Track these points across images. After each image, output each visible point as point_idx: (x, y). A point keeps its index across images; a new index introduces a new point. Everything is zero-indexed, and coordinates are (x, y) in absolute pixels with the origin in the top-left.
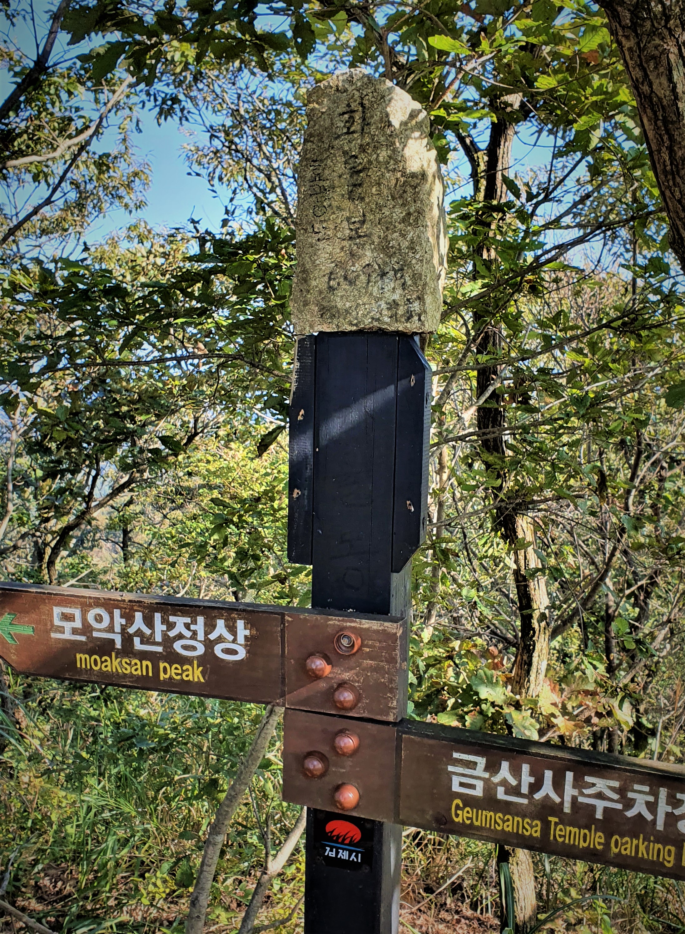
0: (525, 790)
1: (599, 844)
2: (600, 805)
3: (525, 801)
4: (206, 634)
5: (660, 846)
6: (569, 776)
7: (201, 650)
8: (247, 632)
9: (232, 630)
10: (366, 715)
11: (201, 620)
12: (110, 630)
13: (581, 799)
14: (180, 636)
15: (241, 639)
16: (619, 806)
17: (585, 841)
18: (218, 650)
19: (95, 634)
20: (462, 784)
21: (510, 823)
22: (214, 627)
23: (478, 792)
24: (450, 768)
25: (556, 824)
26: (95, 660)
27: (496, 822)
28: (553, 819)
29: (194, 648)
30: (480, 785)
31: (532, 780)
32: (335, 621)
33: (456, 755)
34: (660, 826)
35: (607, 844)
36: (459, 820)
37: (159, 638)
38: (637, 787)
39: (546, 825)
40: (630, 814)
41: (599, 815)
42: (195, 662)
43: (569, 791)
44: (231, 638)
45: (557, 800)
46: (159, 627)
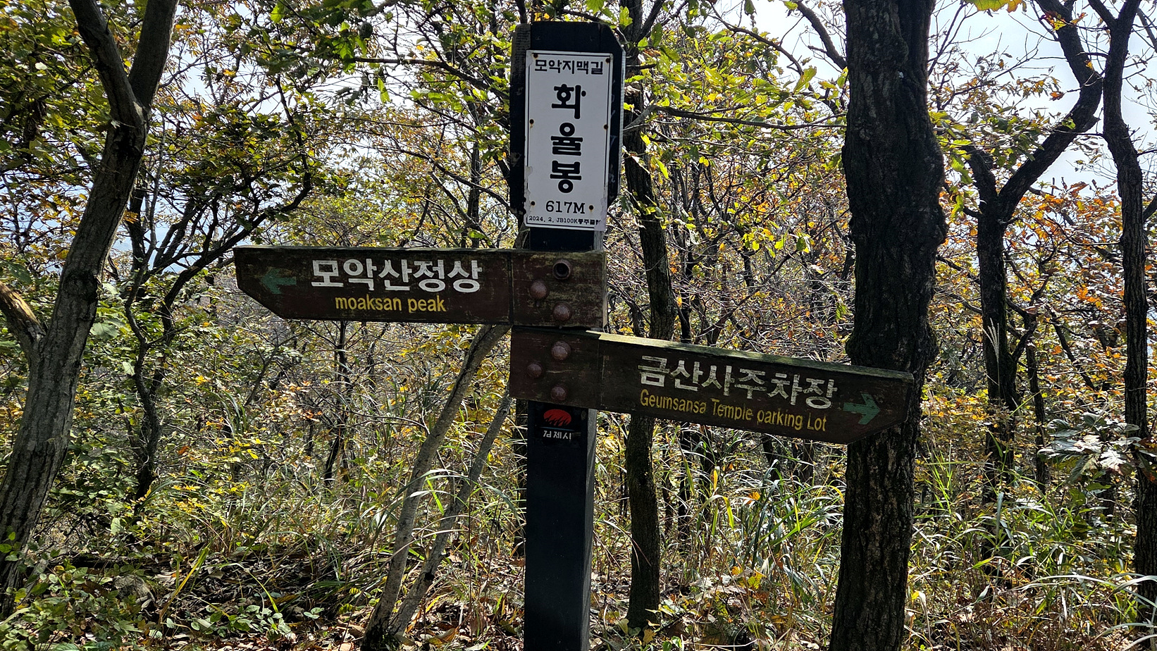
0: (695, 380)
1: (748, 416)
2: (750, 389)
3: (696, 389)
4: (446, 273)
5: (792, 416)
6: (729, 369)
7: (442, 286)
8: (480, 270)
9: (468, 268)
11: (441, 263)
13: (737, 385)
14: (424, 277)
15: (475, 276)
16: (764, 390)
17: (738, 416)
18: (456, 285)
19: (351, 281)
20: (648, 379)
21: (684, 404)
22: (452, 268)
23: (661, 383)
24: (641, 367)
25: (718, 404)
26: (352, 301)
27: (673, 404)
28: (715, 401)
29: (436, 286)
30: (662, 378)
31: (701, 373)
32: (551, 255)
34: (793, 402)
35: (754, 416)
36: (645, 404)
37: (406, 279)
40: (772, 394)
41: (749, 397)
42: (438, 296)
43: (729, 379)
44: (467, 274)
45: (719, 386)
46: (406, 271)
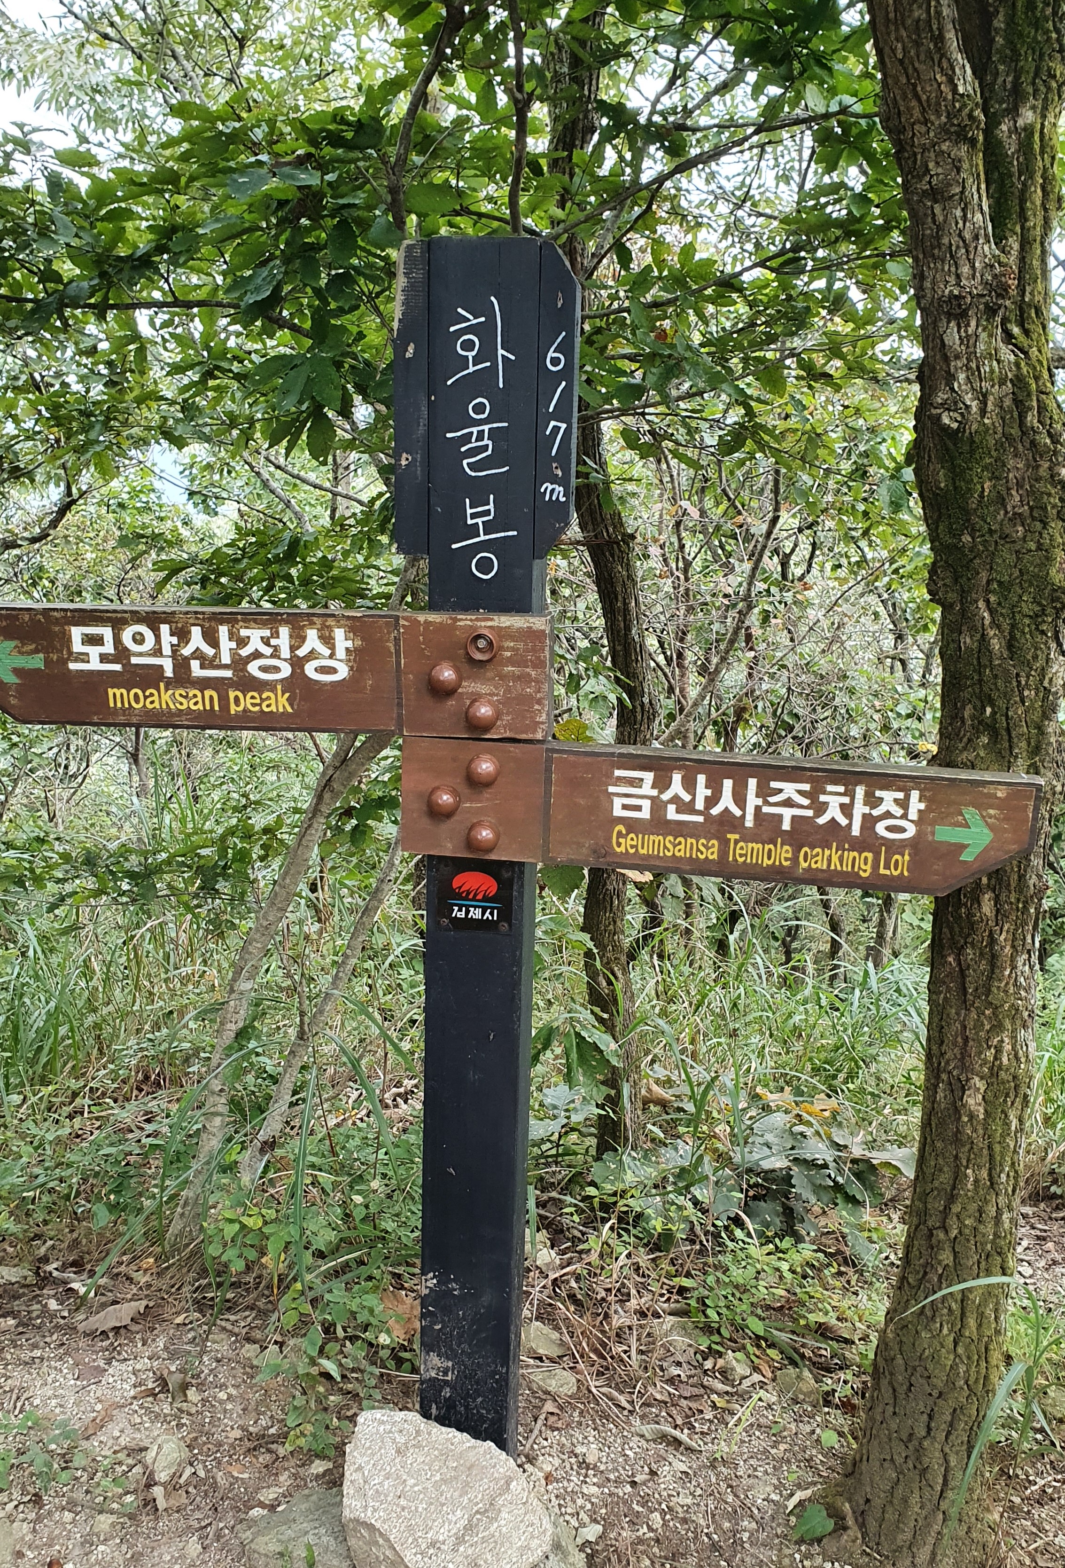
0: (700, 805)
1: (786, 859)
3: (700, 819)
5: (856, 854)
6: (752, 783)
7: (286, 671)
8: (349, 644)
9: (328, 640)
10: (508, 734)
11: (284, 631)
12: (157, 652)
13: (766, 809)
14: (257, 655)
15: (341, 653)
16: (810, 813)
17: (769, 858)
18: (310, 670)
19: (134, 660)
20: (625, 807)
22: (303, 639)
23: (645, 814)
25: (736, 842)
26: (136, 695)
30: (646, 804)
32: (465, 620)
33: (618, 773)
36: (622, 849)
37: (226, 659)
38: (830, 788)
39: (725, 845)
41: (786, 826)
42: (279, 687)
45: (738, 812)
46: (226, 644)
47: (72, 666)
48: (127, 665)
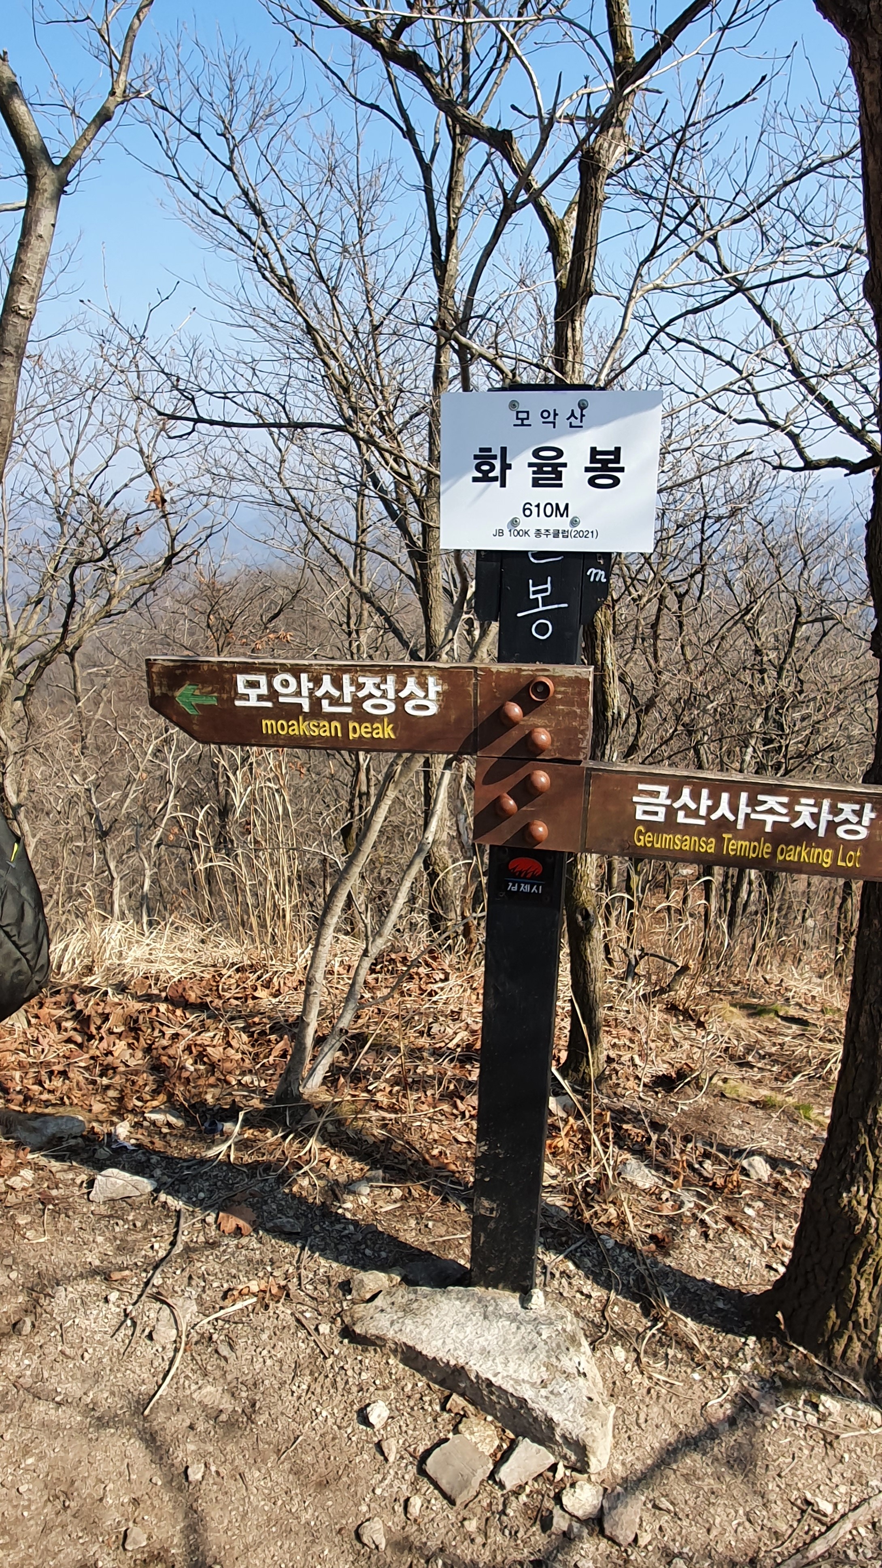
0: (703, 812)
1: (767, 853)
2: (770, 819)
4: (397, 691)
5: (820, 850)
6: (744, 796)
7: (391, 708)
8: (439, 689)
9: (424, 686)
10: (557, 756)
12: (298, 693)
14: (371, 696)
15: (432, 695)
17: (754, 852)
19: (281, 699)
20: (645, 812)
21: (688, 843)
22: (405, 684)
23: (661, 818)
24: (635, 799)
25: (729, 840)
26: (282, 725)
27: (674, 842)
28: (726, 836)
29: (384, 707)
30: (662, 811)
31: (710, 803)
32: (528, 670)
33: (641, 787)
34: (821, 833)
35: (774, 854)
37: (348, 699)
38: (803, 801)
39: (720, 840)
40: (796, 825)
43: (743, 809)
44: (422, 694)
46: (348, 689)
47: (238, 703)
48: (276, 702)
